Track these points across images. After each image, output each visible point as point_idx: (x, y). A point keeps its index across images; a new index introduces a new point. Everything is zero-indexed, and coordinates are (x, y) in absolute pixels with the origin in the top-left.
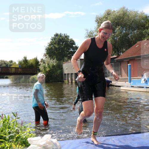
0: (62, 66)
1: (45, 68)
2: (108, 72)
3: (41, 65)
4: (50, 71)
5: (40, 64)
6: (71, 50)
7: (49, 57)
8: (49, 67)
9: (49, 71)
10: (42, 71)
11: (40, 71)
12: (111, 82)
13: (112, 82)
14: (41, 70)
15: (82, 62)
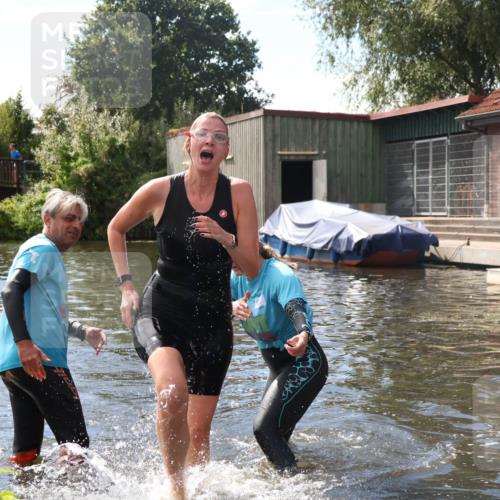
0: (161, 149)
1: (68, 158)
2: (419, 189)
3: (45, 144)
4: (99, 178)
5: (41, 137)
6: (214, 61)
7: (89, 101)
8: (91, 154)
9: (91, 175)
10: (49, 177)
11: (37, 174)
12: (436, 244)
13: (442, 242)
14: (45, 170)
15: (273, 131)
